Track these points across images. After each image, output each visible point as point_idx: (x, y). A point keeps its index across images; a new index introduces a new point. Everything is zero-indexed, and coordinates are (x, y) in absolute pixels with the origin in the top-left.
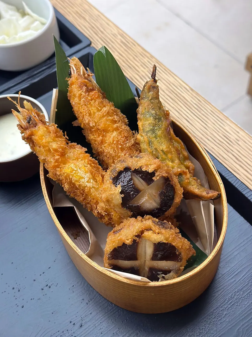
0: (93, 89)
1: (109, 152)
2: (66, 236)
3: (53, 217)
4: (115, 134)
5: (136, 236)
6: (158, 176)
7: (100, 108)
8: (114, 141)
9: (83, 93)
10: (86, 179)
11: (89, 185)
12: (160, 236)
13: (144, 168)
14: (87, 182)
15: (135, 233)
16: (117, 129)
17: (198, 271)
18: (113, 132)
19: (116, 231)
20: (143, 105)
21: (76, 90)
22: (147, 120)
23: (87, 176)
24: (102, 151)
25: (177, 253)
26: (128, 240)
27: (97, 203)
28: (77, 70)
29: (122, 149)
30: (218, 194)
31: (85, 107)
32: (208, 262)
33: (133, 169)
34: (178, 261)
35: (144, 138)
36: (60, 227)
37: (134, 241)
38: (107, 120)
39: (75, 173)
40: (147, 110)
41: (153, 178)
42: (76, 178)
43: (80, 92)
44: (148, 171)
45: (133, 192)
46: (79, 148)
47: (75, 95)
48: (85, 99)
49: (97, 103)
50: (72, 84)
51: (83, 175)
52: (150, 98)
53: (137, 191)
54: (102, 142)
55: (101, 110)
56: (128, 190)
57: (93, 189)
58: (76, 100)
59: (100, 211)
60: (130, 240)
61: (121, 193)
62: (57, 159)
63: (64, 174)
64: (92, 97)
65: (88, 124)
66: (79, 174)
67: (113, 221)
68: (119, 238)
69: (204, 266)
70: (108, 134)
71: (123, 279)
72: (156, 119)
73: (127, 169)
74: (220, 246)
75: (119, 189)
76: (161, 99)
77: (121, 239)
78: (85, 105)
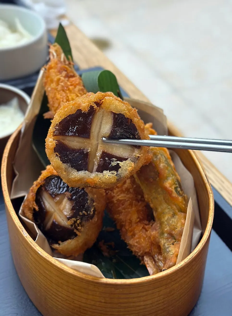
0: (74, 76)
2: (14, 216)
3: (6, 194)
9: (62, 78)
17: (164, 275)
21: (54, 74)
28: (57, 55)
31: (63, 92)
32: (178, 267)
36: (10, 205)
64: (71, 83)
69: (172, 271)
71: (70, 269)
74: (196, 253)
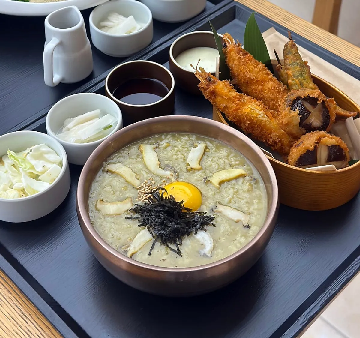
0: (247, 53)
1: (269, 96)
4: (271, 82)
5: (316, 143)
6: (321, 100)
7: (256, 66)
8: (272, 88)
9: (241, 56)
10: (262, 115)
11: (264, 119)
12: (333, 140)
13: (311, 95)
14: (263, 117)
15: (315, 141)
16: (271, 79)
18: (269, 81)
19: (297, 145)
20: (289, 58)
21: (235, 55)
22: (295, 68)
23: (262, 113)
24: (263, 97)
25: (344, 154)
26: (311, 146)
27: (271, 133)
28: (231, 41)
29: (279, 93)
30: (358, 113)
31: (245, 66)
33: (303, 97)
34: (345, 161)
35: (295, 81)
37: (315, 147)
38: (263, 73)
39: (253, 112)
40: (293, 61)
41: (317, 102)
42: (255, 115)
43: (238, 56)
44: (314, 96)
45: (306, 113)
46: (246, 96)
47: (234, 60)
48: (244, 60)
49: (253, 63)
50: (231, 51)
51: (259, 113)
52: (294, 53)
53: (309, 112)
54: (262, 90)
55: (257, 67)
56: (302, 112)
57: (268, 122)
58: (236, 62)
59: (274, 139)
60: (313, 146)
61: (299, 114)
62: (238, 103)
63: (244, 114)
64: (248, 58)
65: (250, 78)
66: (256, 112)
67: (284, 146)
68: (304, 146)
70: (267, 84)
72: (301, 66)
73: (299, 98)
75: (297, 111)
76: (300, 53)
77: (305, 147)
78: (244, 65)
